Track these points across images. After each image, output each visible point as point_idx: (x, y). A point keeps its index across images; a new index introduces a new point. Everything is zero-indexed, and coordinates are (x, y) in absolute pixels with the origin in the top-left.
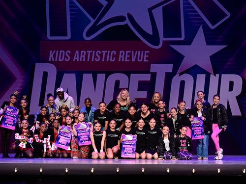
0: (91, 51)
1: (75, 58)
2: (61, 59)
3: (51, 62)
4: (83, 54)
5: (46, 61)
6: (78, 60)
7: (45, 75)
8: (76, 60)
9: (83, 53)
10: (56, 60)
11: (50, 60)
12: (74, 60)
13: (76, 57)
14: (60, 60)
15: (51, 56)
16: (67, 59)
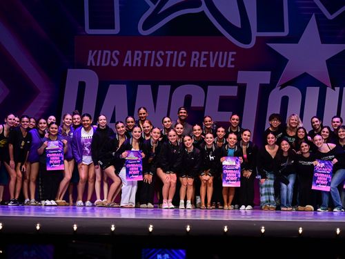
1: (126, 62)
2: (106, 62)
3: (91, 67)
5: (82, 65)
6: (130, 65)
7: (82, 86)
8: (127, 64)
10: (98, 65)
11: (89, 64)
12: (124, 65)
13: (128, 60)
14: (103, 64)
15: (91, 58)
16: (115, 62)
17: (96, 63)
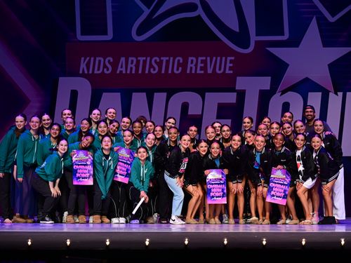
1: (119, 69)
2: (98, 70)
3: (83, 75)
4: (132, 63)
5: (74, 73)
6: (124, 72)
7: (74, 95)
8: (121, 72)
9: (132, 61)
10: (91, 72)
11: (81, 72)
12: (118, 72)
13: (122, 67)
14: (96, 72)
15: (83, 66)
16: (108, 70)
17: (88, 71)
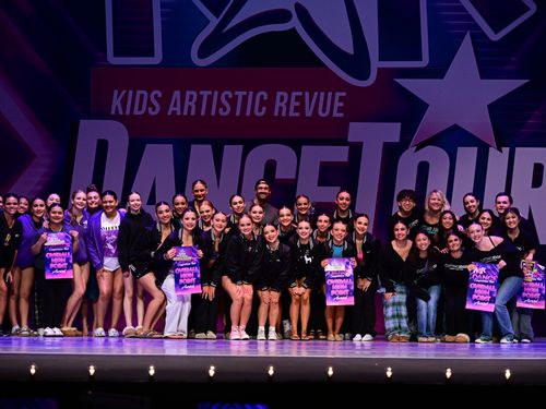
0: (210, 93)
1: (171, 109)
2: (140, 109)
3: (117, 117)
4: (191, 100)
5: (103, 114)
6: (179, 113)
7: (102, 147)
8: (174, 112)
9: (191, 97)
10: (128, 113)
11: (113, 112)
12: (169, 113)
13: (175, 105)
14: (136, 112)
15: (116, 103)
16: (154, 109)
17: (124, 110)
